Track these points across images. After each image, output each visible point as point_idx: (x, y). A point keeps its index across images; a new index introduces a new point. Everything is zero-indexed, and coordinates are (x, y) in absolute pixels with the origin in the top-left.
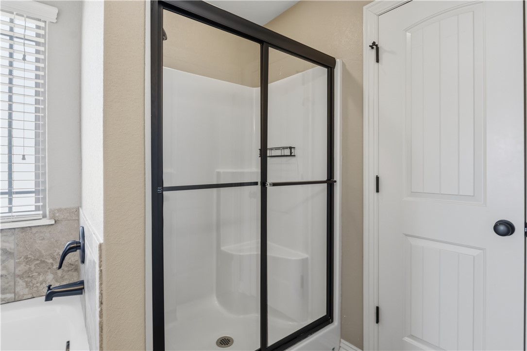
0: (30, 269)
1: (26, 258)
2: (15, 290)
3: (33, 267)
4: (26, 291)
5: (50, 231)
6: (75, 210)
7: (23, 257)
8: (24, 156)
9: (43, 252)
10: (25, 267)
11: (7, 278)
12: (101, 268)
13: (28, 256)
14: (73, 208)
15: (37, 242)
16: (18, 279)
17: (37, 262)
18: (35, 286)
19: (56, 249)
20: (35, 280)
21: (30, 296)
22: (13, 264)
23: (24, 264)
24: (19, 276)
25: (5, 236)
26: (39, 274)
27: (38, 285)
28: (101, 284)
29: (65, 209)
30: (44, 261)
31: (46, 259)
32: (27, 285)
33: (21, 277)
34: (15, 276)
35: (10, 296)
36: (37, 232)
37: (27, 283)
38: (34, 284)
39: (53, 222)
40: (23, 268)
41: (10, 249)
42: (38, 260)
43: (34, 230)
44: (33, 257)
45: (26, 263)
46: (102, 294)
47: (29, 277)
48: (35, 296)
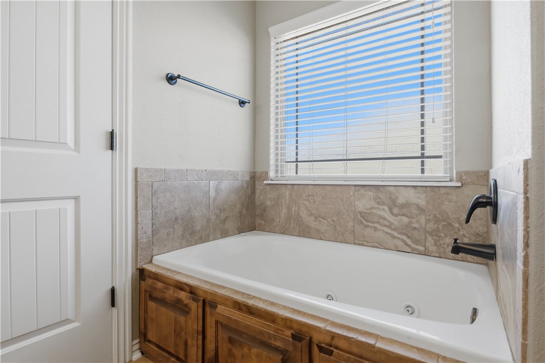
0: (438, 228)
1: (435, 216)
2: (425, 243)
3: (440, 226)
4: (434, 248)
5: (457, 194)
6: (483, 174)
7: (432, 216)
8: (433, 119)
9: (450, 214)
10: (434, 226)
11: (419, 232)
12: (528, 195)
13: (437, 216)
14: (481, 172)
15: (445, 203)
16: (428, 235)
17: (445, 223)
18: (442, 246)
19: (462, 214)
20: (443, 240)
21: (437, 255)
22: (424, 219)
23: (433, 222)
24: (428, 232)
25: (418, 192)
26: (446, 236)
27: (445, 246)
28: (527, 218)
29: (473, 172)
30: (450, 224)
31: (453, 222)
32: (435, 243)
33: (431, 234)
34: (426, 232)
35: (421, 248)
36: (445, 193)
37: (435, 241)
38: (441, 244)
39: (460, 184)
40: (431, 226)
41: (422, 205)
42: (445, 221)
43: (442, 191)
44: (441, 218)
45: (435, 222)
46: (528, 233)
47: (437, 235)
48: (442, 256)
